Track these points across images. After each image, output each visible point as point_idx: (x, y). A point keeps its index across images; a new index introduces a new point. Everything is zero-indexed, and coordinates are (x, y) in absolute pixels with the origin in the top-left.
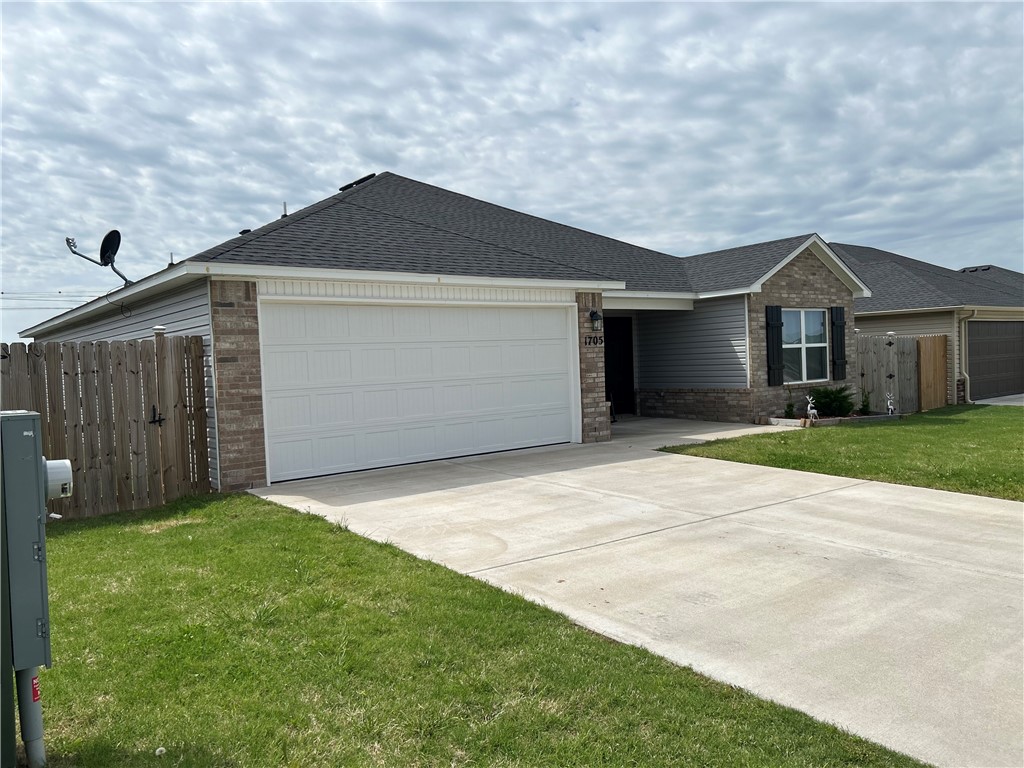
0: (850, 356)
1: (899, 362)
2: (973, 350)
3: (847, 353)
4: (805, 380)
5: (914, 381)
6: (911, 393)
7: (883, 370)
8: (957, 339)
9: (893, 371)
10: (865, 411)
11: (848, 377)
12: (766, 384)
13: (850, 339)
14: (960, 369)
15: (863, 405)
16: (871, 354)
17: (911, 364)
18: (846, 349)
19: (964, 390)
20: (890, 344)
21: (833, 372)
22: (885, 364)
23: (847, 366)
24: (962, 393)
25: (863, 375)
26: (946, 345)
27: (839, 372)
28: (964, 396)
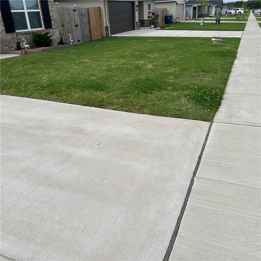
0: (53, 16)
1: (80, 19)
2: (111, 14)
3: (51, 15)
4: (30, 29)
5: (88, 27)
6: (87, 33)
7: (73, 23)
8: (104, 8)
9: (78, 23)
10: (61, 43)
11: (54, 27)
12: (5, 32)
13: (52, 8)
14: (106, 22)
15: (61, 40)
16: (66, 15)
17: (85, 20)
18: (50, 13)
19: (108, 31)
20: (75, 11)
21: (45, 24)
22: (73, 20)
23: (52, 22)
24: (107, 32)
25: (63, 26)
26: (100, 11)
27: (48, 24)
28: (108, 33)
